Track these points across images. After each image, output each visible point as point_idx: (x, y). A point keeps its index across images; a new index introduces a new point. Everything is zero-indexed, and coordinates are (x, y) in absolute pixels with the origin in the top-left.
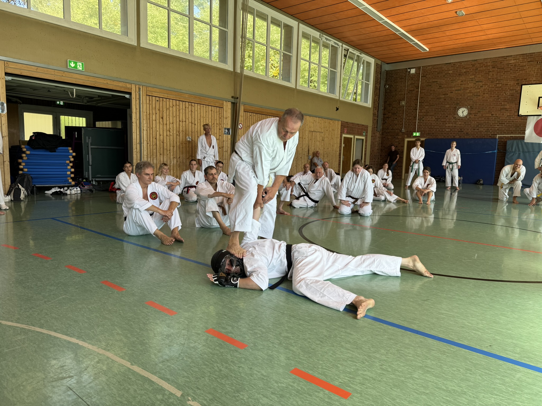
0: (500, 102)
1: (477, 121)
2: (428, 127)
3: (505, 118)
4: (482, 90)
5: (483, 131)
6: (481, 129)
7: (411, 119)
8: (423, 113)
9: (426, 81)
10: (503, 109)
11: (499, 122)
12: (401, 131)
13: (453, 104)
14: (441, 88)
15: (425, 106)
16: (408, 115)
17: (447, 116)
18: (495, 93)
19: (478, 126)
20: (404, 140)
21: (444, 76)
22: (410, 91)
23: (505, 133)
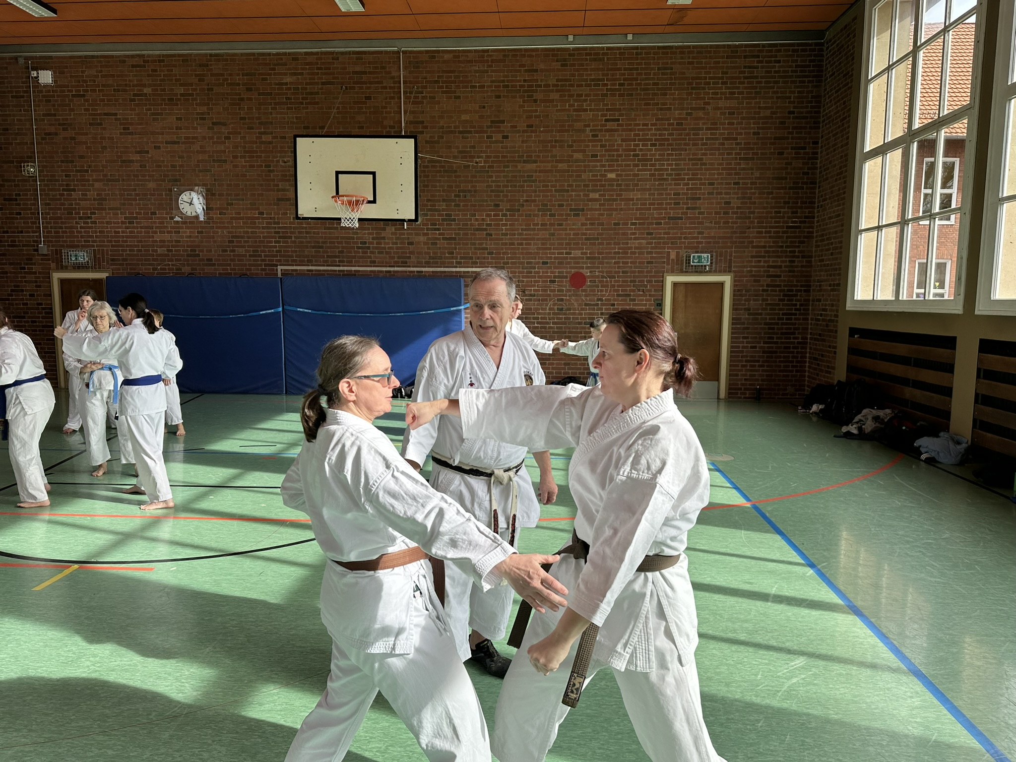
0: (273, 180)
1: (228, 228)
2: (108, 241)
3: (290, 223)
4: (229, 148)
5: (246, 256)
6: (241, 251)
7: (61, 218)
8: (90, 200)
9: (85, 110)
10: (282, 200)
11: (278, 233)
12: (37, 250)
13: (164, 181)
14: (130, 134)
15: (94, 180)
16: (49, 204)
17: (154, 213)
18: (261, 157)
19: (233, 242)
20: (49, 278)
21: (131, 100)
22: (46, 134)
23: (295, 261)
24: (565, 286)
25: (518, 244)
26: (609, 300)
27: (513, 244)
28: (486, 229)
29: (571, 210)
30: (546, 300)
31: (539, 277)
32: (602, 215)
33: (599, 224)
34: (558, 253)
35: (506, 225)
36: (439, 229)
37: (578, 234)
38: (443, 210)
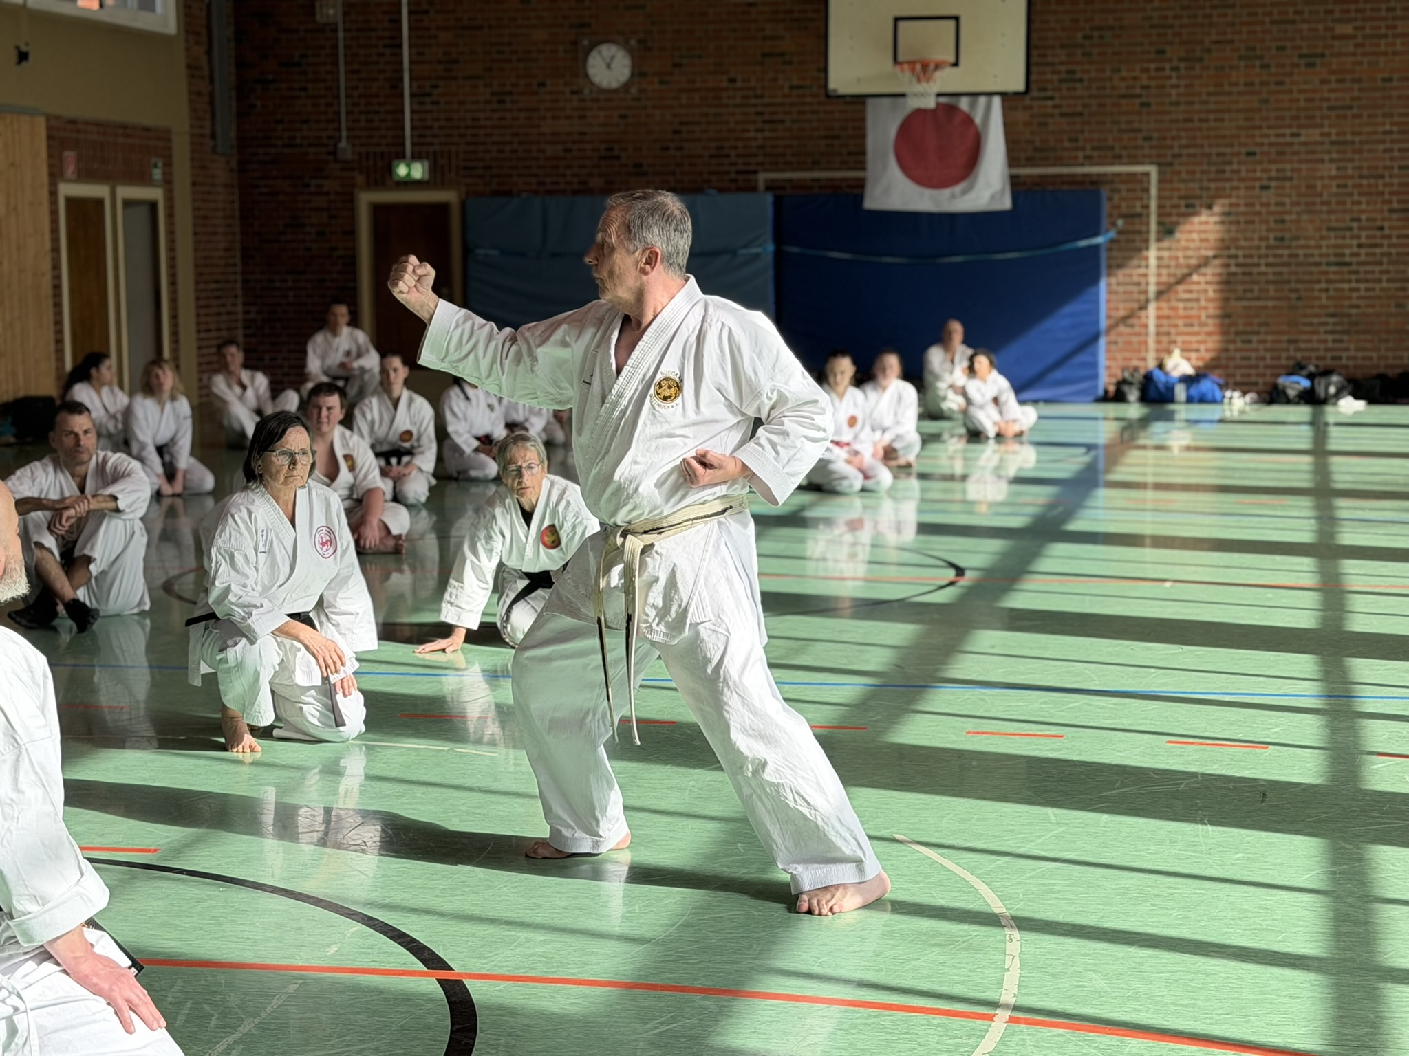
1: (672, 107)
2: (461, 136)
6: (694, 148)
7: (377, 95)
8: (430, 62)
11: (763, 113)
12: (335, 153)
13: (562, 26)
15: (440, 28)
17: (542, 85)
19: (680, 132)
20: (350, 202)
23: (789, 163)
24: (1290, 196)
25: (1201, 120)
26: (1375, 220)
27: (1191, 120)
28: (1139, 96)
29: (1301, 56)
30: (1253, 222)
31: (1241, 180)
32: (1361, 63)
33: (1354, 81)
34: (1277, 136)
35: (1177, 86)
36: (1051, 98)
37: (1312, 100)
38: (1061, 63)
